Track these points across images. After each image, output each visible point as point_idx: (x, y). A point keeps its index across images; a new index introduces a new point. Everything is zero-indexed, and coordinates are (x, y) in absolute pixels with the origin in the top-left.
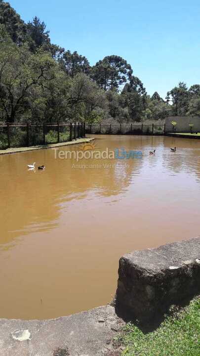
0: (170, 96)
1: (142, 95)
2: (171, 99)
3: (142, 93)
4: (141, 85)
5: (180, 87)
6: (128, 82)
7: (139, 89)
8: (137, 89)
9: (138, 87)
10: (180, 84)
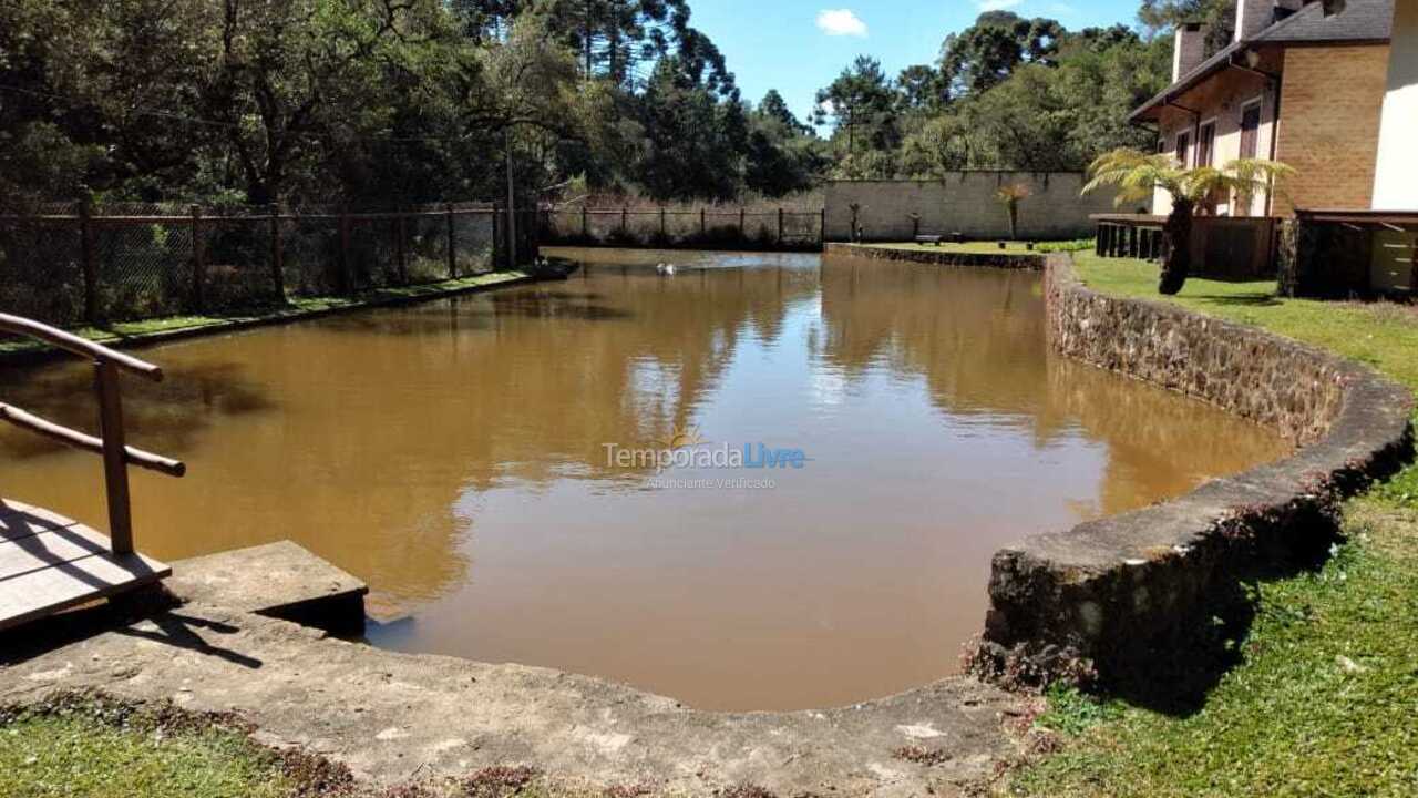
0: (828, 106)
1: (723, 99)
2: (828, 118)
3: (724, 91)
4: (719, 62)
5: (863, 72)
6: (673, 50)
7: (712, 79)
8: (705, 77)
9: (707, 71)
10: (860, 62)
